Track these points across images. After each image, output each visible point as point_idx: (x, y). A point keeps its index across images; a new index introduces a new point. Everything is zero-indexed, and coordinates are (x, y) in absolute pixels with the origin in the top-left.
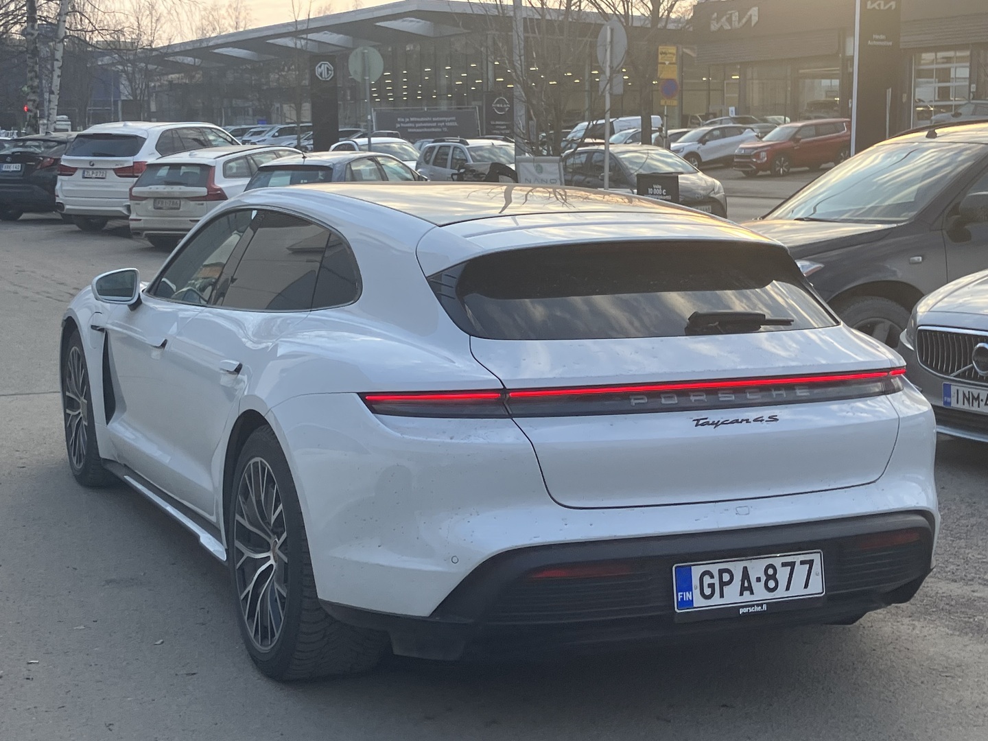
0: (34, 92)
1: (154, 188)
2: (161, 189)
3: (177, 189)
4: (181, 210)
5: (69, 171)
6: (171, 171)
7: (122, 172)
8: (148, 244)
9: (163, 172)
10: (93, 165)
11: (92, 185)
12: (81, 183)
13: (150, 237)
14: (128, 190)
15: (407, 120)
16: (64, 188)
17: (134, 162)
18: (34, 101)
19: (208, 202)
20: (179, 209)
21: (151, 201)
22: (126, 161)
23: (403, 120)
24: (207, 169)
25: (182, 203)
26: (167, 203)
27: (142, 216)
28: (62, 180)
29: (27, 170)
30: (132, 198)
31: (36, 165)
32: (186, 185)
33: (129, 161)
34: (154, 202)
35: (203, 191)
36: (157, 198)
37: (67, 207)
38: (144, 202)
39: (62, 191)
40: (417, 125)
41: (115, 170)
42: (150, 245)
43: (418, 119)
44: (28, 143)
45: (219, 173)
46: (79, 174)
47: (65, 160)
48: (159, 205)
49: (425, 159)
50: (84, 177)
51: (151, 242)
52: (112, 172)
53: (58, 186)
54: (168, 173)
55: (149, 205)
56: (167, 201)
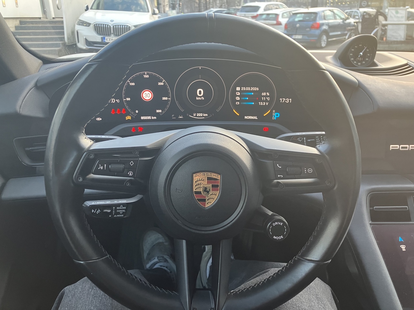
6: (267, 16)
7: (253, 17)
9: (264, 17)
17: (257, 14)
19: (277, 26)
24: (277, 15)
32: (270, 20)
33: (255, 14)
35: (275, 22)
45: (280, 17)
52: (250, 17)
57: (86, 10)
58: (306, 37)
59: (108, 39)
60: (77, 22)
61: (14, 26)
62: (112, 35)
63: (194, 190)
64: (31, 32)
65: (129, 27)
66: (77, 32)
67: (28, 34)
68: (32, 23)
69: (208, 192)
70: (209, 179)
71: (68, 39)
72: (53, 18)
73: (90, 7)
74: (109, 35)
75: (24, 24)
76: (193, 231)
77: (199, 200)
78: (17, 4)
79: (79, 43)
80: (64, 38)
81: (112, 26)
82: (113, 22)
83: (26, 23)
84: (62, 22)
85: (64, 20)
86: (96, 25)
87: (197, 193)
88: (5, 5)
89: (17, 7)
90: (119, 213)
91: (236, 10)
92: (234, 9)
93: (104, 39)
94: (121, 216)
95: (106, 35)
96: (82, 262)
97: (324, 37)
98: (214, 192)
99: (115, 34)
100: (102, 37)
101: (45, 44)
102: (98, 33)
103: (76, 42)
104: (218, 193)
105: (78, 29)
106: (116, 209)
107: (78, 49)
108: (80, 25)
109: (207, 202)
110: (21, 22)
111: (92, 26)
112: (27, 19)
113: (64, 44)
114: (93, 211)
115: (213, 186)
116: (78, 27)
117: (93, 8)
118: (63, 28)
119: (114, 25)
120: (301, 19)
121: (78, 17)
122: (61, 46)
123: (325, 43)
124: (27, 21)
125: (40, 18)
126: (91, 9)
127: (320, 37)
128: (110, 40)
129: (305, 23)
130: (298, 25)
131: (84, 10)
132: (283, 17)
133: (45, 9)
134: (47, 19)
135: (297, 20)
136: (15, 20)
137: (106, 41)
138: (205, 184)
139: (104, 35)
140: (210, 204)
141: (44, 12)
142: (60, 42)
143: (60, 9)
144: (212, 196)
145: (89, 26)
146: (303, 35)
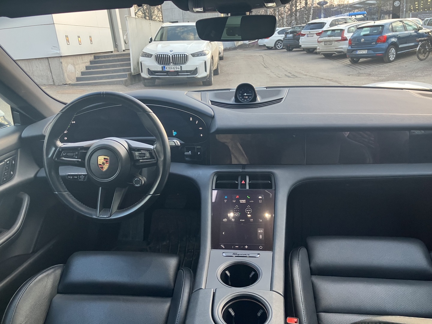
0: (306, 15)
1: (324, 38)
2: (327, 38)
3: (331, 38)
4: (332, 45)
5: (304, 35)
6: (332, 32)
7: (319, 34)
8: (323, 56)
9: (329, 33)
10: (310, 33)
11: (310, 39)
12: (307, 38)
13: (324, 54)
14: (317, 40)
15: (421, 15)
16: (302, 40)
17: (322, 31)
18: (306, 17)
19: (341, 42)
20: (332, 44)
21: (324, 42)
22: (319, 31)
23: (420, 15)
24: (342, 30)
25: (333, 42)
26: (328, 43)
27: (321, 48)
28: (301, 38)
29: (294, 36)
30: (318, 42)
31: (297, 34)
32: (335, 36)
33: (320, 31)
34: (325, 43)
35: (340, 38)
36: (325, 42)
37: (302, 46)
38: (321, 43)
39: (301, 41)
40: (424, 17)
41: (316, 34)
42: (324, 57)
43: (425, 15)
44: (295, 28)
45: (346, 32)
46: (306, 36)
47: (303, 32)
48: (326, 44)
49: (424, 24)
50: (307, 37)
51: (324, 55)
52: (315, 34)
53: (300, 40)
54: (331, 33)
55: (323, 44)
56: (328, 42)
57: (150, 42)
58: (371, 52)
59: (168, 68)
60: (141, 55)
61: (89, 61)
62: (172, 64)
63: (99, 164)
64: (102, 66)
65: (187, 55)
66: (141, 63)
67: (101, 67)
68: (105, 57)
69: (104, 164)
70: (104, 158)
71: (134, 69)
72: (124, 51)
73: (153, 39)
74: (169, 64)
75: (97, 59)
76: (99, 181)
77: (101, 168)
78: (91, 41)
79: (143, 73)
80: (130, 68)
81: (171, 56)
82: (172, 52)
83: (99, 57)
84: (129, 54)
85: (131, 52)
86: (157, 56)
87: (100, 165)
88: (81, 43)
89: (91, 44)
90: (81, 179)
91: (301, 28)
92: (300, 27)
93: (165, 68)
94: (82, 180)
95: (166, 64)
96: (57, 193)
97: (393, 50)
98: (107, 164)
99: (174, 63)
100: (162, 67)
101: (114, 75)
102: (159, 63)
103: (140, 72)
104: (108, 164)
105: (142, 60)
106: (80, 177)
107: (142, 78)
108: (143, 56)
109: (104, 168)
110: (95, 57)
111: (153, 56)
112: (100, 54)
113: (131, 75)
114: (69, 177)
115: (106, 162)
116: (141, 59)
117: (156, 40)
118: (129, 60)
119: (172, 55)
120: (368, 32)
121: (143, 49)
122: (128, 77)
123: (394, 56)
124: (100, 56)
125: (112, 52)
126: (155, 40)
127: (387, 50)
128: (170, 68)
129: (371, 36)
130: (363, 40)
131: (149, 42)
132: (349, 32)
133: (117, 43)
134: (118, 51)
135: (362, 34)
136: (89, 56)
137: (166, 70)
138: (103, 160)
139: (165, 64)
140: (105, 169)
141: (116, 45)
142: (127, 73)
143: (128, 43)
144: (106, 166)
145: (151, 57)
146: (368, 49)
